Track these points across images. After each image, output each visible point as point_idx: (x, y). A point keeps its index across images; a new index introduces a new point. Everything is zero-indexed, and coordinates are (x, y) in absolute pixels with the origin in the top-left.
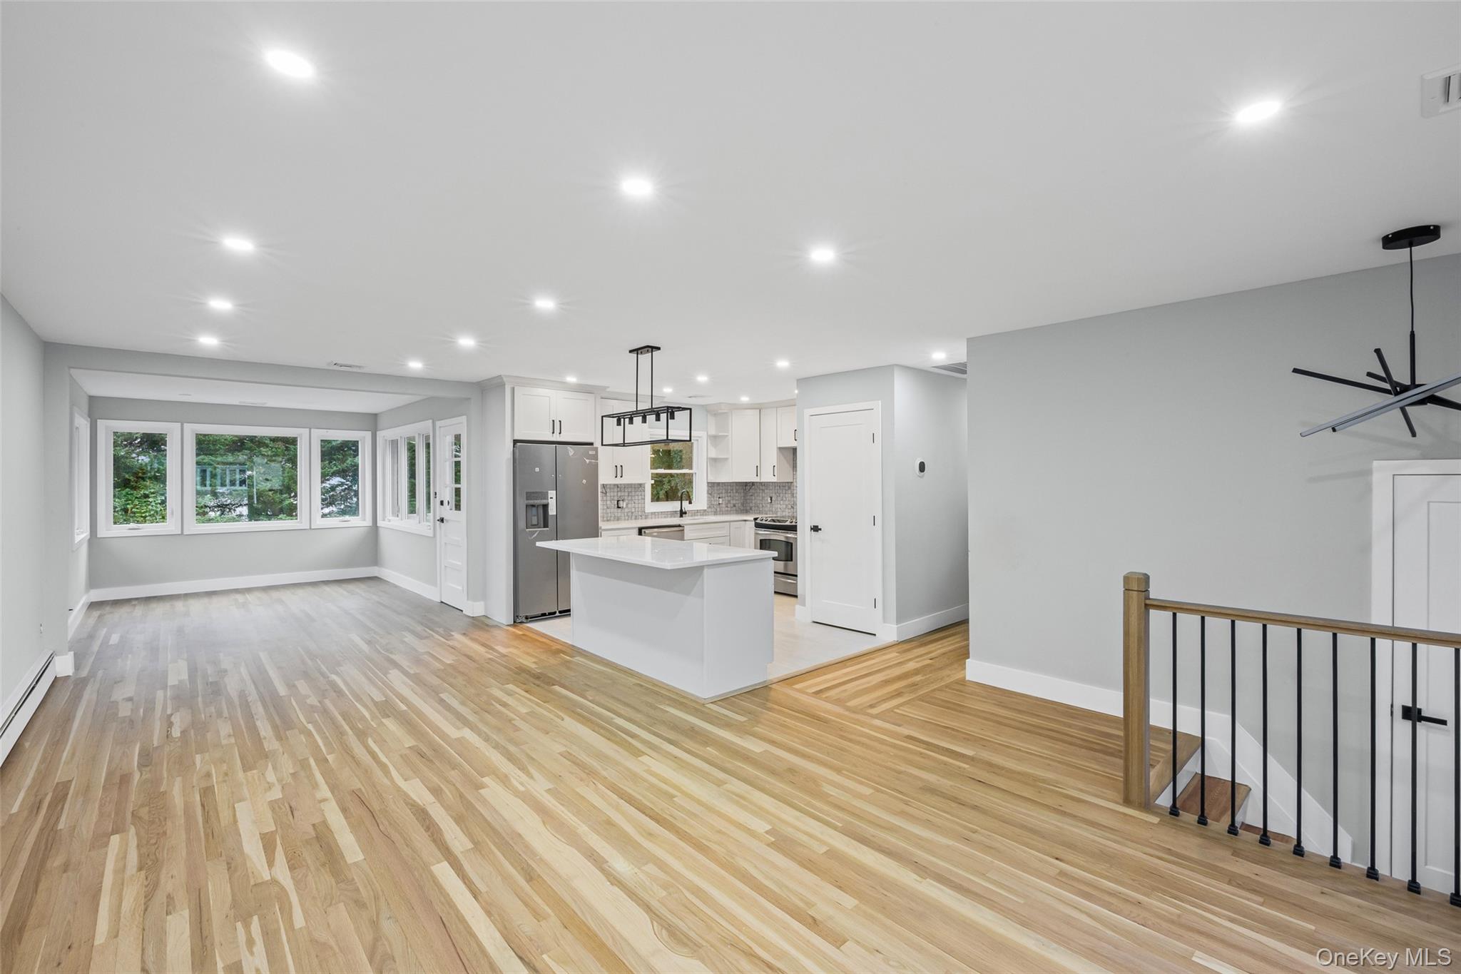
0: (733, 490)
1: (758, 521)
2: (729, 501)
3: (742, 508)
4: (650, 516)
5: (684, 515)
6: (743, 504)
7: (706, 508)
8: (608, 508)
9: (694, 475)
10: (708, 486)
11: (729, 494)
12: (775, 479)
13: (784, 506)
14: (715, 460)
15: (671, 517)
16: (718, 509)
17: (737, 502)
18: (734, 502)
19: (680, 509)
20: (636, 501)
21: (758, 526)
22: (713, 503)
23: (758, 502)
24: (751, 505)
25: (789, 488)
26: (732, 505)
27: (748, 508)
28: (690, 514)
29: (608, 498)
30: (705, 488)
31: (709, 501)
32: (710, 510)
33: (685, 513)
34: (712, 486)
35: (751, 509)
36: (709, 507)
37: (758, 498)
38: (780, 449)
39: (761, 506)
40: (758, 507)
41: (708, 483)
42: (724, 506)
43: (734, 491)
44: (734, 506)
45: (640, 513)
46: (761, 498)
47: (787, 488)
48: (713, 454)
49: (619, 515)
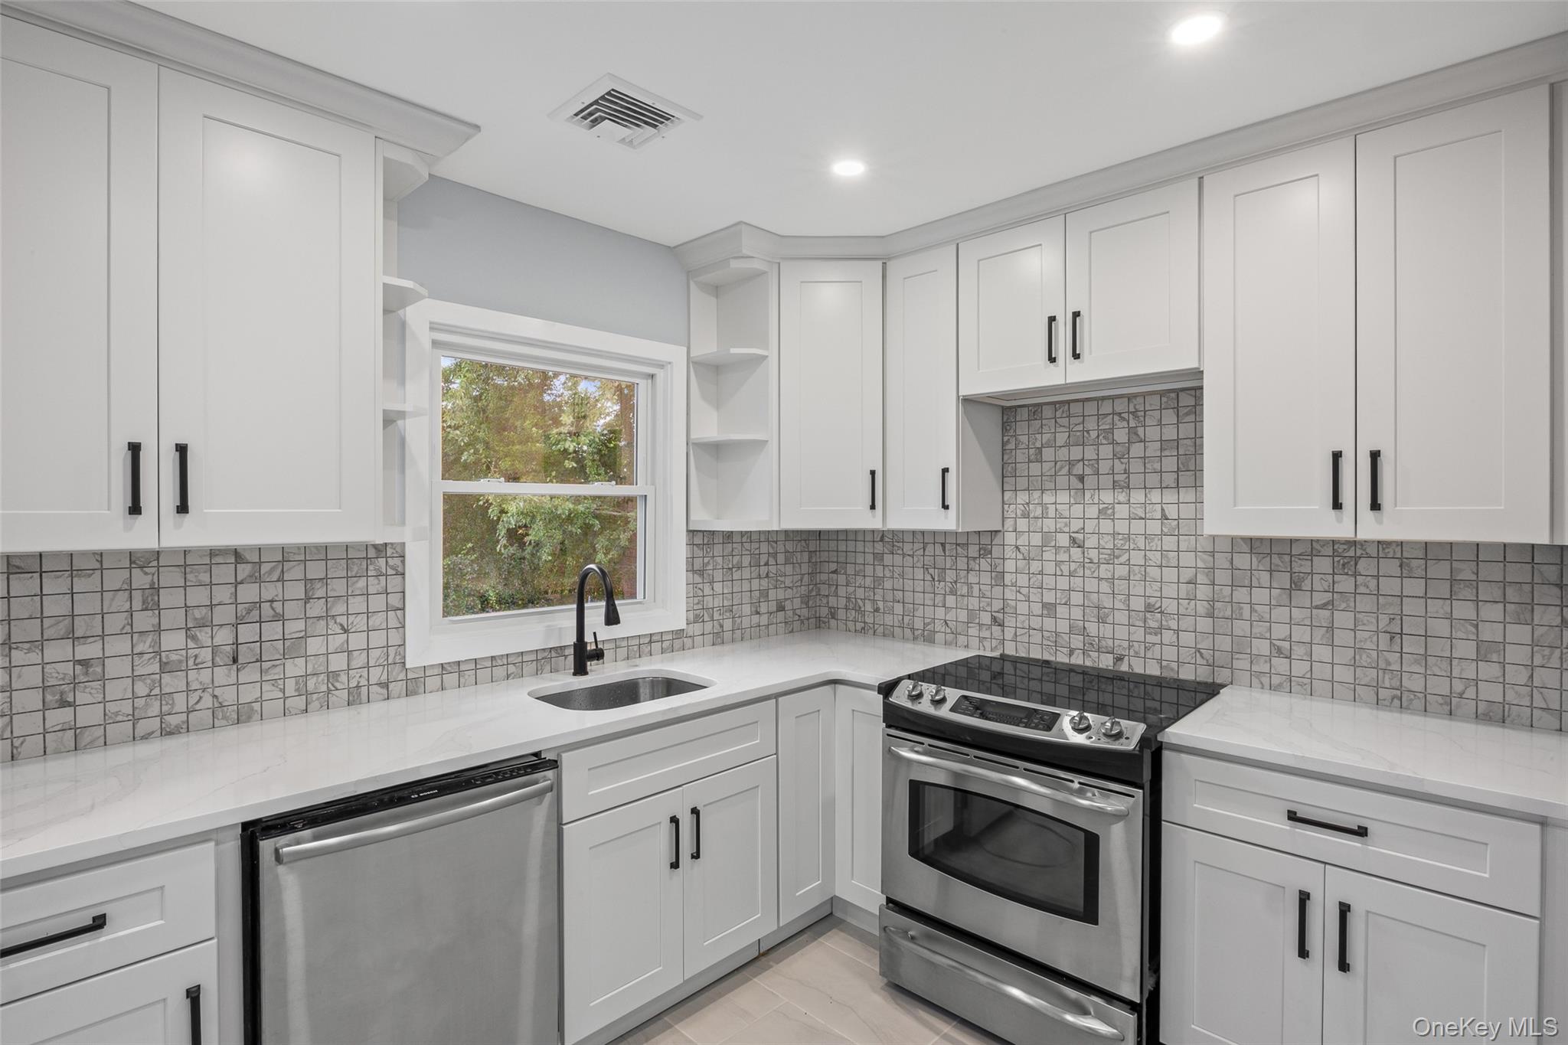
0: (775, 555)
1: (900, 698)
2: (764, 594)
3: (805, 612)
4: (433, 682)
5: (591, 665)
6: (806, 600)
7: (684, 626)
8: (165, 667)
9: (640, 504)
10: (691, 544)
11: (764, 570)
12: (948, 522)
13: (963, 616)
14: (716, 450)
15: (537, 672)
16: (728, 624)
17: (789, 593)
18: (781, 595)
19: (571, 639)
20: (360, 622)
21: (899, 720)
22: (709, 602)
23: (860, 593)
24: (833, 601)
25: (985, 552)
26: (773, 606)
27: (824, 611)
28: (622, 652)
29: (170, 619)
30: (679, 550)
31: (696, 595)
32: (697, 628)
33: (598, 655)
34: (702, 540)
35: (833, 616)
36: (697, 619)
37: (859, 580)
38: (968, 402)
39: (869, 607)
40: (858, 609)
41: (692, 533)
42: (747, 609)
43: (781, 558)
44: (781, 608)
45: (376, 675)
46: (869, 581)
47: (973, 551)
48: (709, 429)
49: (249, 694)
